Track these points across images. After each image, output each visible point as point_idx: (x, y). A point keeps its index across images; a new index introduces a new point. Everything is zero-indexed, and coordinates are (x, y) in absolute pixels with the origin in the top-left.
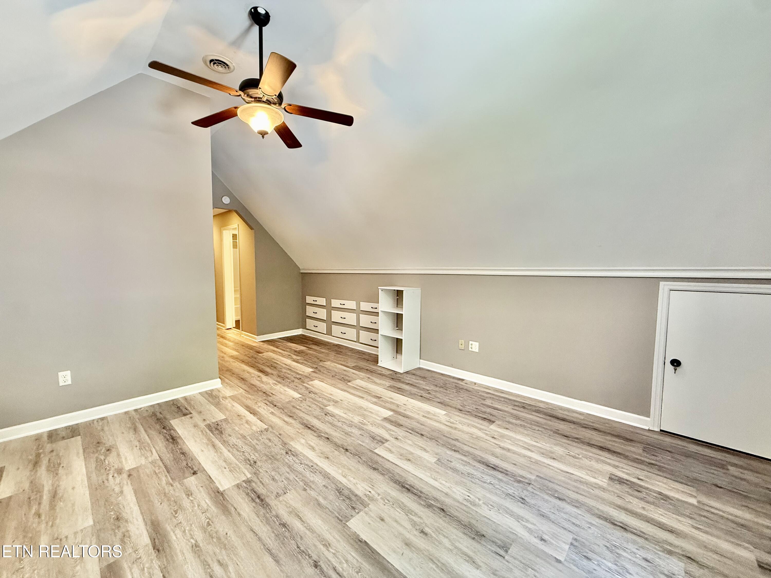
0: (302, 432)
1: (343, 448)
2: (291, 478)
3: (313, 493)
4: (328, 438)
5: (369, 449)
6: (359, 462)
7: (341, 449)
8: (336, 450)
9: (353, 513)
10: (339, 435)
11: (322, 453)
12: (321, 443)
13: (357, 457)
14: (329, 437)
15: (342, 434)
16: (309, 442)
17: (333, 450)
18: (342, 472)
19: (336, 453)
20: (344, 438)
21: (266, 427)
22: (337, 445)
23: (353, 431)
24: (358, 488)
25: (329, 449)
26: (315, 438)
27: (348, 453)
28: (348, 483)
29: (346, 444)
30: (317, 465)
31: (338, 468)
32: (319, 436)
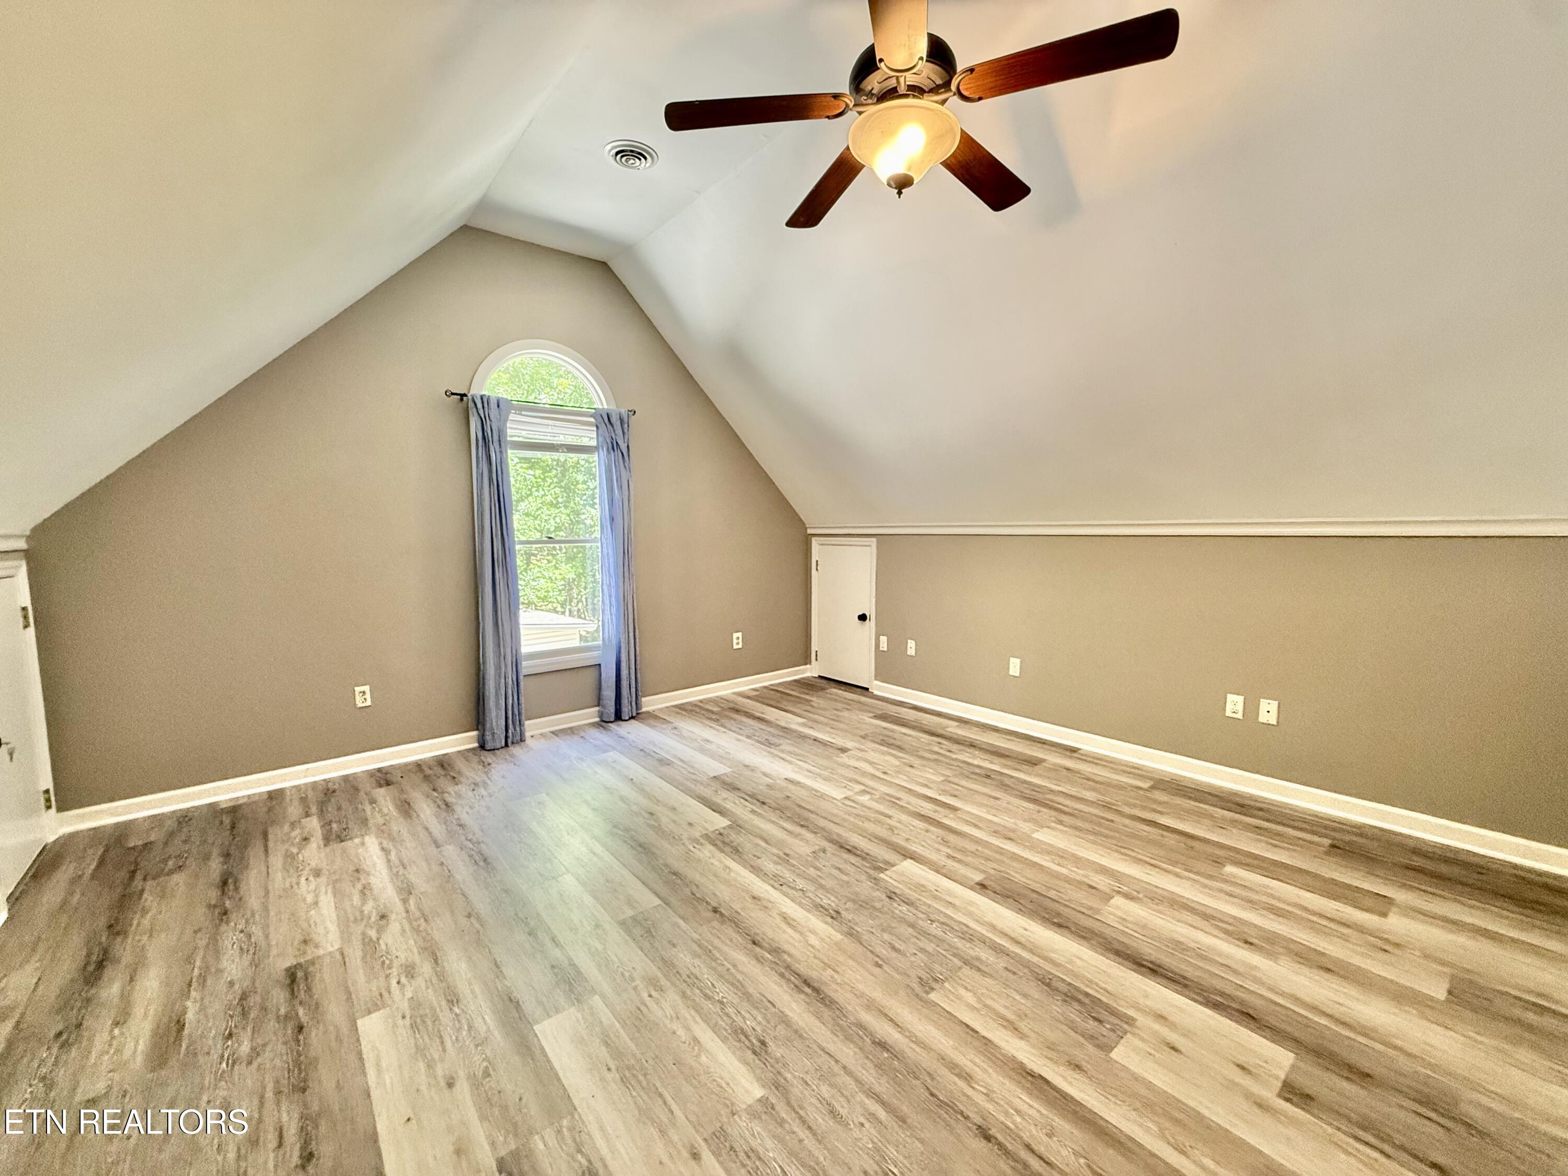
0: (824, 970)
1: (722, 914)
2: (812, 869)
3: (775, 851)
4: (754, 943)
5: (670, 907)
6: (697, 886)
7: (727, 914)
8: (737, 912)
9: (722, 831)
10: (725, 949)
11: (766, 907)
12: (770, 933)
13: (698, 895)
14: (750, 946)
15: (720, 951)
16: (797, 936)
17: (743, 913)
18: (729, 874)
19: (737, 906)
20: (716, 942)
21: (933, 996)
22: (735, 923)
23: (688, 959)
24: (710, 852)
25: (753, 915)
26: (786, 947)
27: (714, 904)
28: (723, 859)
29: (715, 924)
30: (773, 886)
31: (735, 880)
32: (776, 951)
